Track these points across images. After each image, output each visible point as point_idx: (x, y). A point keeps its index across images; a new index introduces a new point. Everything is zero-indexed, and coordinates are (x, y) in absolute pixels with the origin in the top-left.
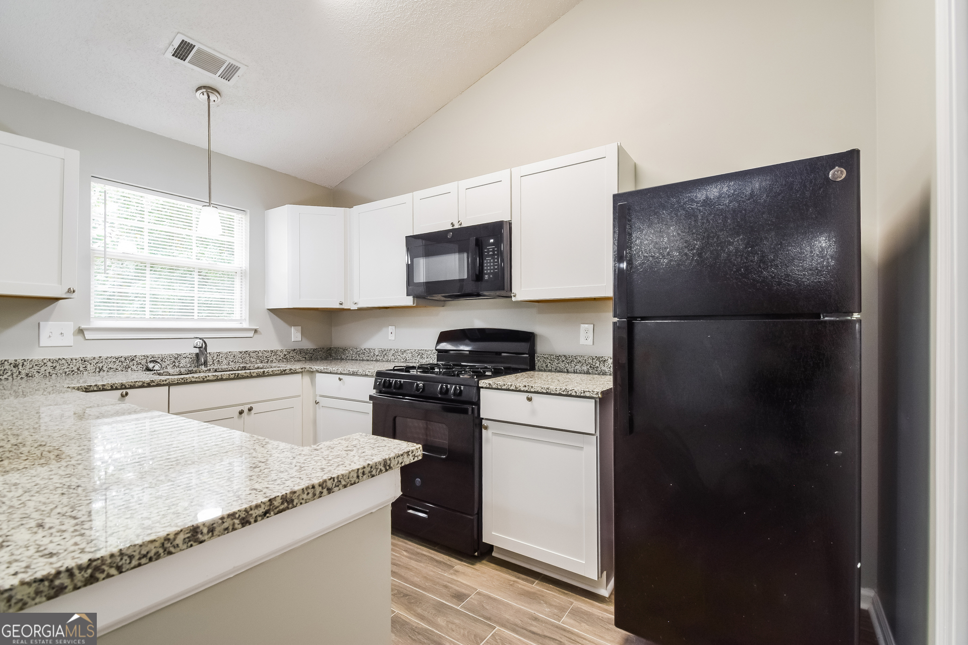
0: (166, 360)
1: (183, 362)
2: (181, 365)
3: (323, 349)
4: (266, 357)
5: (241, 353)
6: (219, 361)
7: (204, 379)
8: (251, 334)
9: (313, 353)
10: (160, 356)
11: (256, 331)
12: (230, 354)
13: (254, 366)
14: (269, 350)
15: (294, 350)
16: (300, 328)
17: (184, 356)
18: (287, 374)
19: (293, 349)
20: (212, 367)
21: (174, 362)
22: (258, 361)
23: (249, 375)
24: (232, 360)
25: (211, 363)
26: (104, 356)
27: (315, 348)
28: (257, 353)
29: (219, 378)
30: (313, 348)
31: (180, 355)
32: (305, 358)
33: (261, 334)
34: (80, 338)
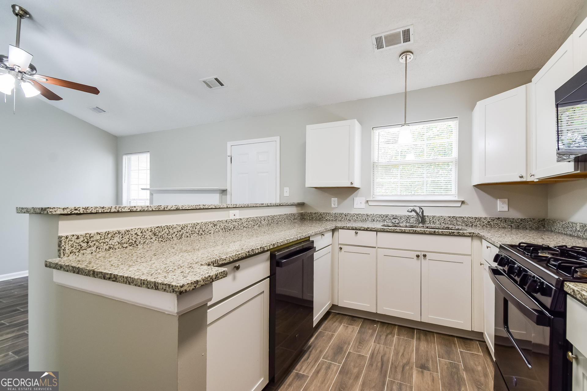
0: (403, 218)
1: (412, 220)
2: (411, 222)
3: (534, 219)
4: (471, 222)
5: (450, 217)
6: (434, 221)
7: (394, 230)
8: (459, 204)
9: (521, 222)
10: (400, 216)
11: (463, 202)
12: (441, 218)
13: (455, 227)
14: (474, 216)
15: (499, 218)
16: (506, 200)
17: (412, 216)
18: (455, 235)
19: (497, 217)
20: (429, 225)
21: (407, 220)
22: (463, 224)
23: (423, 232)
24: (443, 222)
25: (428, 222)
26: (375, 214)
27: (523, 218)
28: (462, 218)
29: (403, 231)
30: (521, 218)
31: (410, 216)
32: (511, 226)
33: (468, 204)
34: (367, 204)
